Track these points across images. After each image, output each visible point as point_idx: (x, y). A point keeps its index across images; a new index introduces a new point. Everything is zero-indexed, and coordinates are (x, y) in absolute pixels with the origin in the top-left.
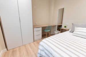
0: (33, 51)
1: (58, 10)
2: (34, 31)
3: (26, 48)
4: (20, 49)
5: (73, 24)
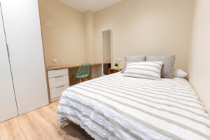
0: (48, 121)
1: (101, 35)
3: (29, 119)
5: (125, 58)
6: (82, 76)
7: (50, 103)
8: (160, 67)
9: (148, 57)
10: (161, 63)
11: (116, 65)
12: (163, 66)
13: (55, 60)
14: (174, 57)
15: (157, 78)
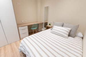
2: (19, 30)
3: (11, 47)
4: (5, 48)
6: (34, 29)
7: (20, 39)
8: (69, 32)
9: (65, 24)
10: (70, 29)
11: (50, 24)
12: (71, 31)
13: (23, 21)
14: (78, 26)
15: (66, 37)
